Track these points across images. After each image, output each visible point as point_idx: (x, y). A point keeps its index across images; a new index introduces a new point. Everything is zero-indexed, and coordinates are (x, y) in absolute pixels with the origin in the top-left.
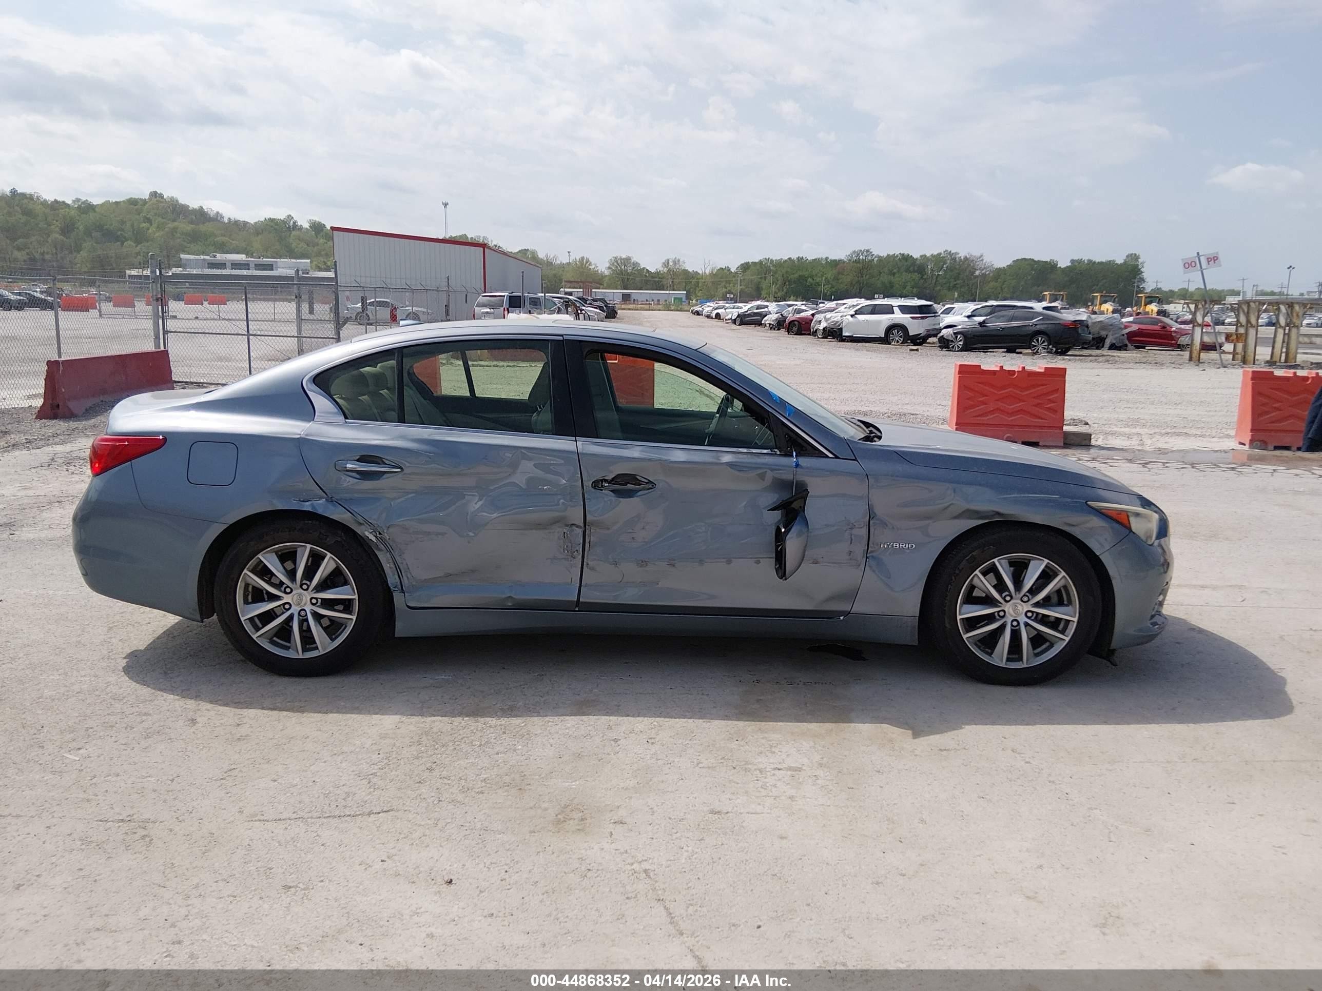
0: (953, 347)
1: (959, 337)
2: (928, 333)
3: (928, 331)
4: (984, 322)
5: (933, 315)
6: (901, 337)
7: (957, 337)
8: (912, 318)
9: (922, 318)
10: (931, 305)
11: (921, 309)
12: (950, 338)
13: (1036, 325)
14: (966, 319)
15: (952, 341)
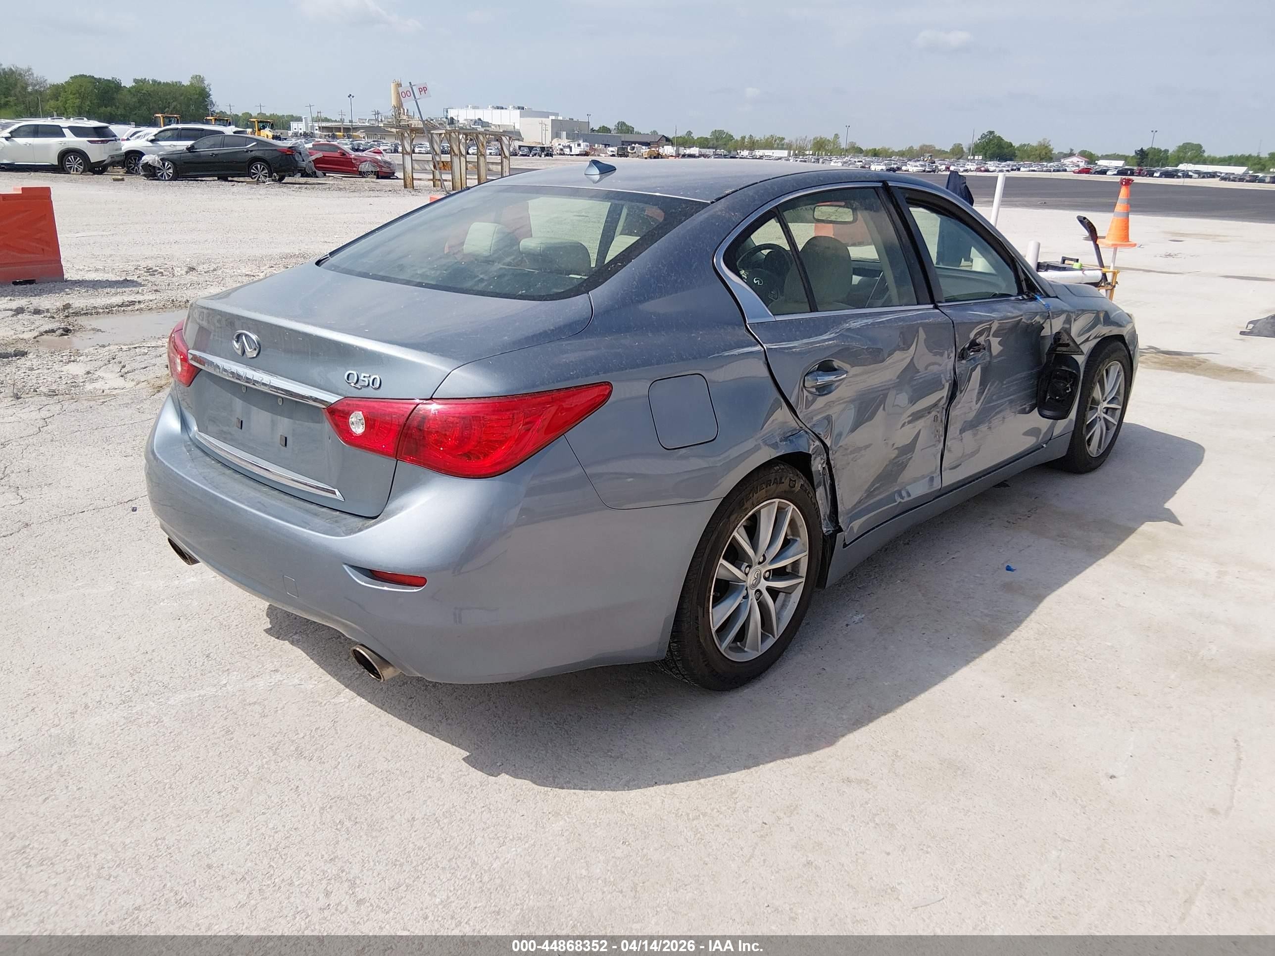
0: (162, 176)
1: (167, 164)
2: (113, 160)
3: (112, 157)
4: (192, 146)
5: (113, 138)
6: (80, 164)
7: (164, 164)
8: (89, 141)
9: (102, 142)
10: (107, 127)
11: (98, 131)
12: (156, 164)
13: (251, 151)
14: (150, 144)
15: (159, 169)
